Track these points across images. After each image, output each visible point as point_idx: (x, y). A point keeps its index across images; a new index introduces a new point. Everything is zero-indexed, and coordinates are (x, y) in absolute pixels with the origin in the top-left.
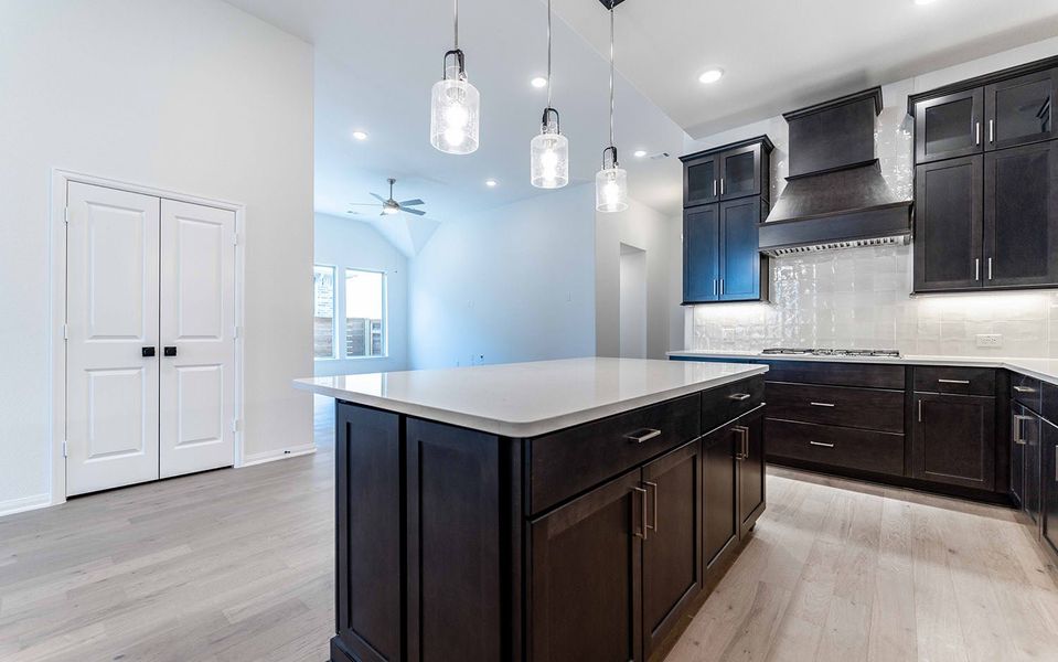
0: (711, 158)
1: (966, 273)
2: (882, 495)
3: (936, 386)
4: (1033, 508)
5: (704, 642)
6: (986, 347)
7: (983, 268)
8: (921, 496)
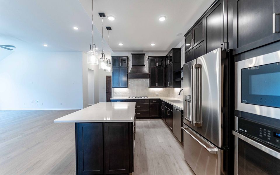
0: (118, 58)
1: (155, 85)
2: (147, 120)
3: (153, 102)
4: (164, 118)
5: (137, 149)
6: (157, 96)
7: (157, 84)
8: (151, 119)
